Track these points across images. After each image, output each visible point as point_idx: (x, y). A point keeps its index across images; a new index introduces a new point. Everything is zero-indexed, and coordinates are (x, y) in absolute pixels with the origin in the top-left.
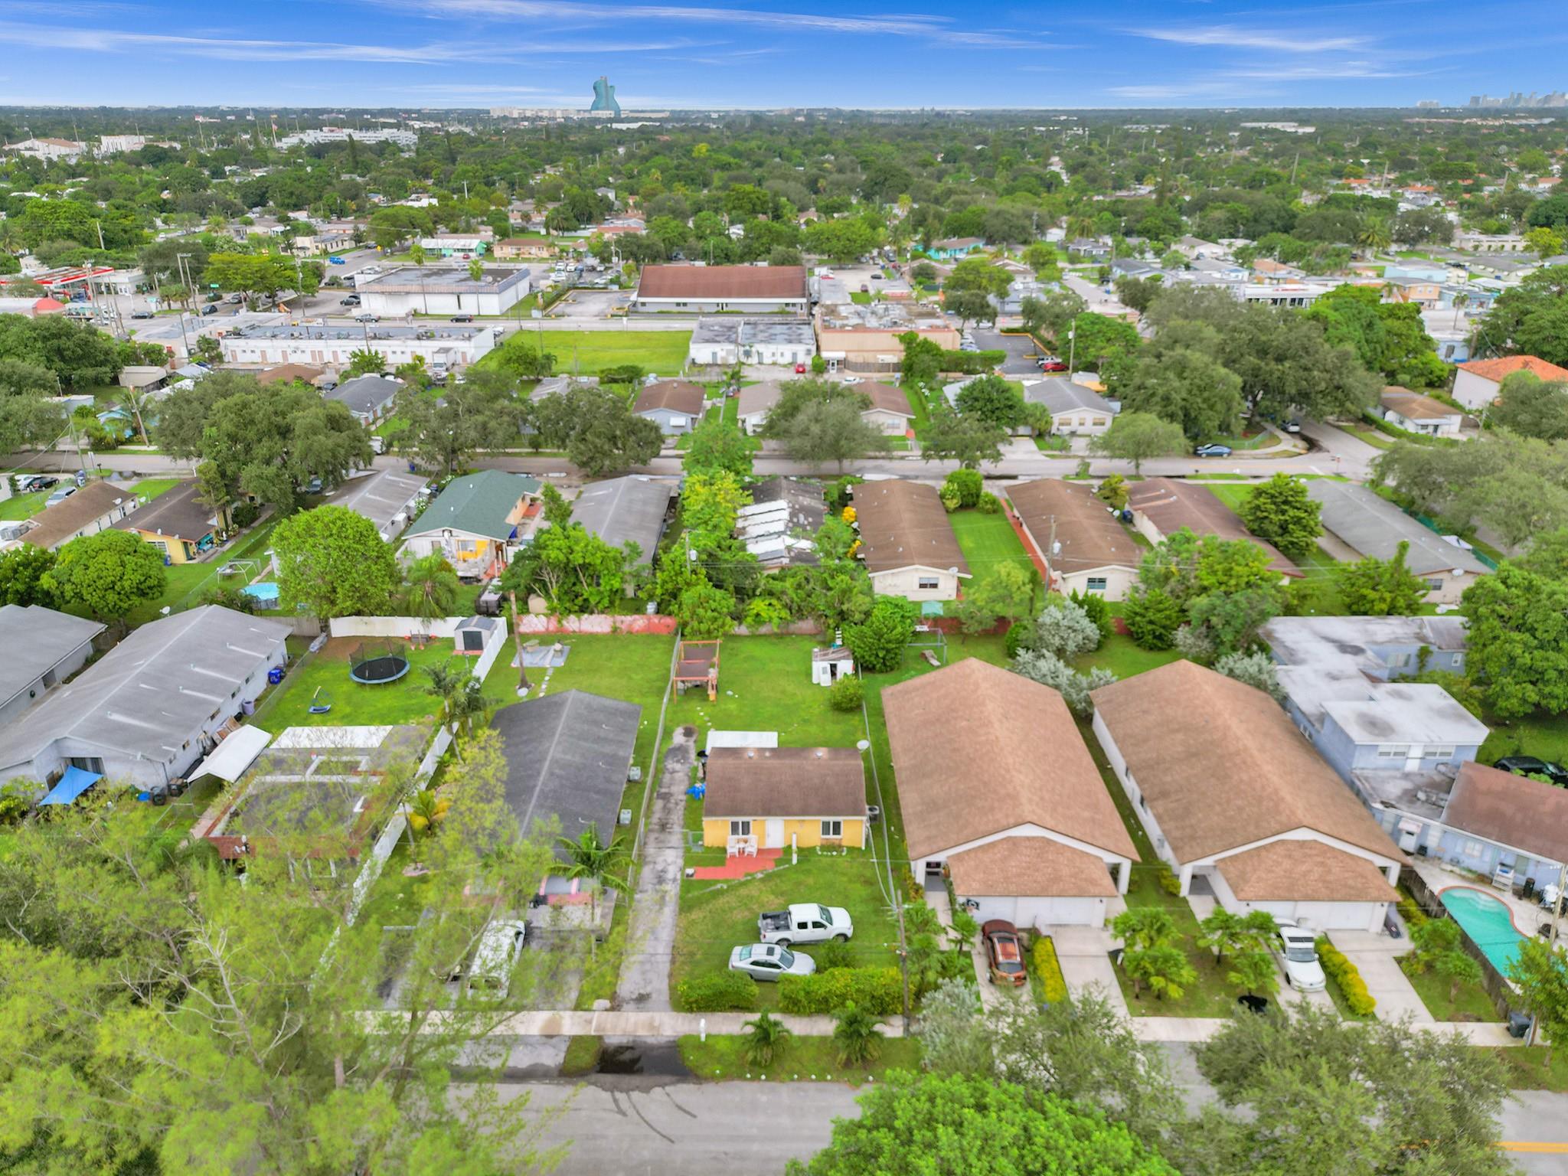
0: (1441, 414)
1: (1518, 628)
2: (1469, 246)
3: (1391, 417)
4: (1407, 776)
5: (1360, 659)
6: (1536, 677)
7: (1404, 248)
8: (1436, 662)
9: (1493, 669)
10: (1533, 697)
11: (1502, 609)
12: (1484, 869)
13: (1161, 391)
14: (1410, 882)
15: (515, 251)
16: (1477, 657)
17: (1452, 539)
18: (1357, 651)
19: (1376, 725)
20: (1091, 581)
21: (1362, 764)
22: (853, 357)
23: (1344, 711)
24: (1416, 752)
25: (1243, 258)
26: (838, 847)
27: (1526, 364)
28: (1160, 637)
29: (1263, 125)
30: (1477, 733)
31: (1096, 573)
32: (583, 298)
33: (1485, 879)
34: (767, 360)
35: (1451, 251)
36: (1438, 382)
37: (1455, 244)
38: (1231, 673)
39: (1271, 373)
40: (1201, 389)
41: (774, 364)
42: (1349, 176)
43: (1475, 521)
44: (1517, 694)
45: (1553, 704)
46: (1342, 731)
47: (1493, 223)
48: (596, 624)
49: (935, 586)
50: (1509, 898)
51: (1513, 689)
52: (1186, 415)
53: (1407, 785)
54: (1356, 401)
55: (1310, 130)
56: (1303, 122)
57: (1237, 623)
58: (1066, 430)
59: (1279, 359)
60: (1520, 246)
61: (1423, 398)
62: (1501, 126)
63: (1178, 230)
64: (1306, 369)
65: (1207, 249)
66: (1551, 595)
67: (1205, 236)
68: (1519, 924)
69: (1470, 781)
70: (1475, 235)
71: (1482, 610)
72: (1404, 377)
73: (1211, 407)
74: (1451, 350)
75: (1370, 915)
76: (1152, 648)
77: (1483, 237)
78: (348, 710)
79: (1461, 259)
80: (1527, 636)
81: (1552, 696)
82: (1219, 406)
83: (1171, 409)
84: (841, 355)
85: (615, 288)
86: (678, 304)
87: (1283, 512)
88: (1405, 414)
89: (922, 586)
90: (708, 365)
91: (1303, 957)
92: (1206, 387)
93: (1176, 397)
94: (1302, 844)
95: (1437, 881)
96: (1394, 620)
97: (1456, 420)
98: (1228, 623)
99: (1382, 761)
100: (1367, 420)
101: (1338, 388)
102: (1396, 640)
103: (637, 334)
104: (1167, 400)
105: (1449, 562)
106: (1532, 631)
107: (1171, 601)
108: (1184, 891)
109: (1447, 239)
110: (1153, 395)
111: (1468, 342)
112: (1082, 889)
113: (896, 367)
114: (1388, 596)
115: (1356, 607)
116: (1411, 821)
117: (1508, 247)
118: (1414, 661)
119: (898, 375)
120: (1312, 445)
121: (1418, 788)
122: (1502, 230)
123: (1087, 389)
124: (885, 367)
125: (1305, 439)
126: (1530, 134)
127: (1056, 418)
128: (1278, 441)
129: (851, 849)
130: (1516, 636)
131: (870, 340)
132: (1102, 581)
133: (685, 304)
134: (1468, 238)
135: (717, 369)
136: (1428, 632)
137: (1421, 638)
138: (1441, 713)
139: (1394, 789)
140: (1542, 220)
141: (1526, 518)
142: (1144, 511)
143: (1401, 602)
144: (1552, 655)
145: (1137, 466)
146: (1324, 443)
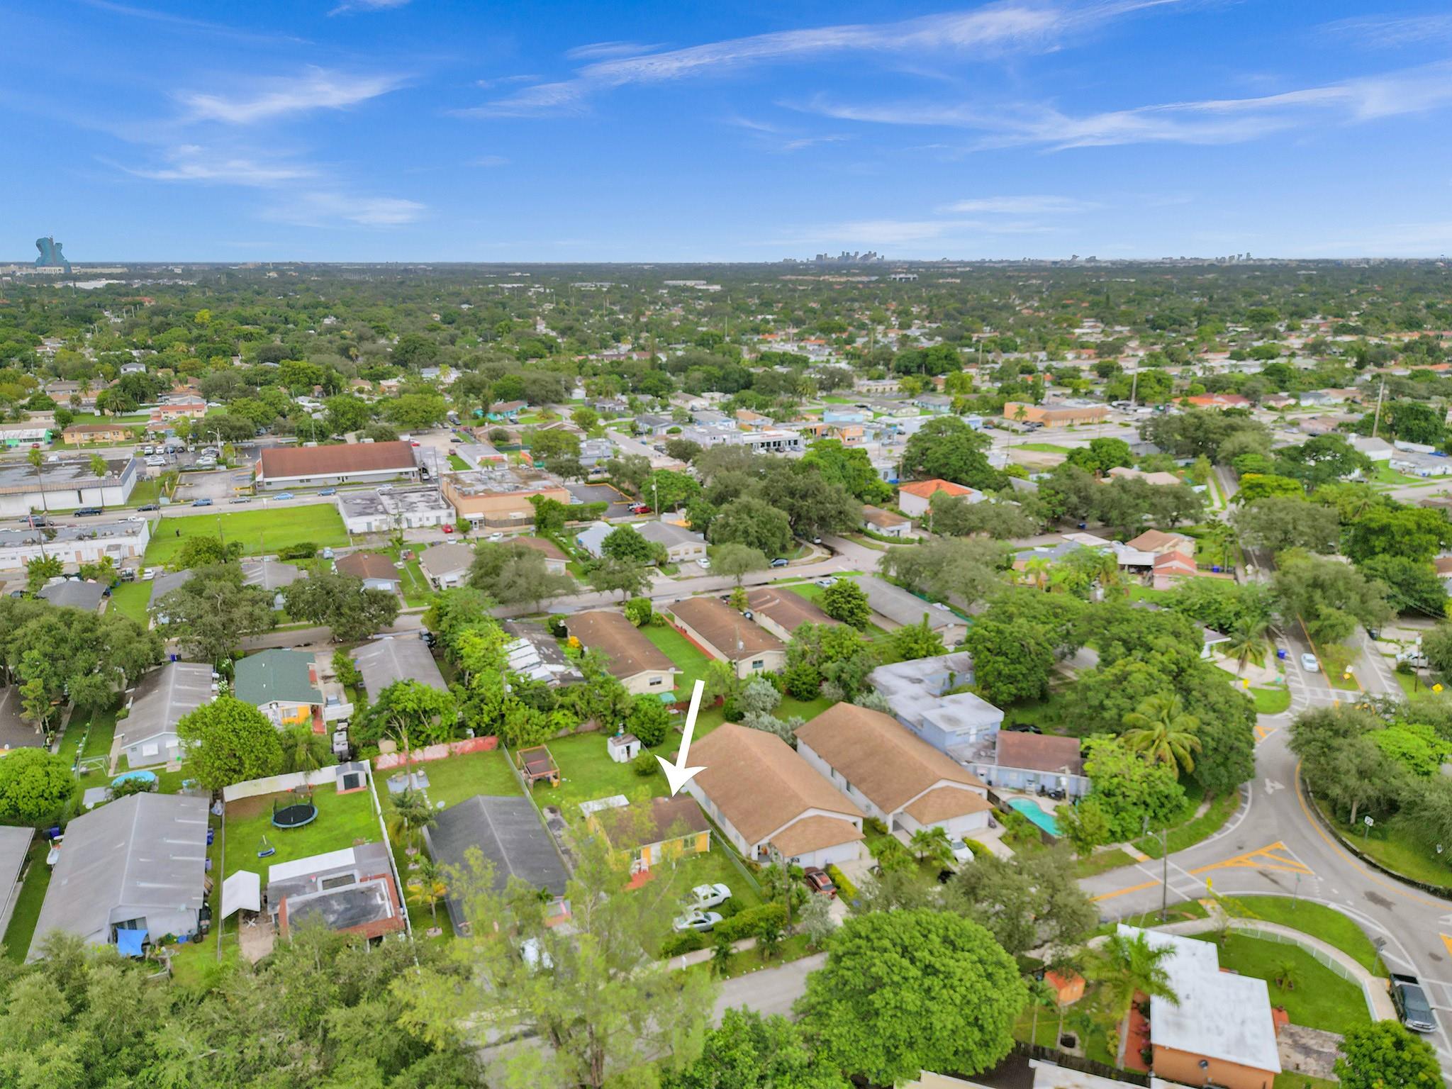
0: (899, 522)
1: (997, 654)
2: (864, 390)
3: (870, 527)
4: (972, 745)
5: (923, 685)
6: (1011, 679)
7: (825, 394)
8: (958, 681)
9: (990, 679)
10: (1014, 691)
11: (989, 645)
12: (1020, 786)
13: (741, 527)
14: (992, 798)
15: (87, 437)
16: (981, 674)
17: (938, 605)
18: (920, 681)
19: (951, 720)
20: (755, 663)
21: (951, 743)
22: (490, 517)
23: (933, 715)
24: (973, 731)
25: (728, 410)
26: (695, 855)
27: (938, 486)
28: (810, 692)
29: (681, 283)
30: (999, 715)
31: (757, 658)
32: (198, 481)
33: (1022, 791)
34: (415, 524)
35: (853, 394)
36: (887, 499)
37: (855, 389)
38: (864, 705)
39: (801, 507)
40: (765, 524)
41: (422, 527)
42: (764, 332)
43: (947, 593)
44: (1007, 690)
45: (1024, 693)
46: (936, 726)
47: (873, 372)
48: (436, 752)
49: (659, 683)
50: (1036, 798)
51: (1004, 688)
52: (759, 541)
53: (974, 750)
54: (853, 520)
55: (718, 287)
56: (710, 281)
57: (857, 676)
58: (677, 558)
59: (804, 497)
60: (895, 388)
61: (884, 512)
62: (846, 283)
63: (670, 387)
64: (821, 503)
65: (697, 402)
66: (1011, 633)
67: (691, 391)
68: (1045, 810)
69: (1003, 740)
70: (864, 381)
71: (980, 647)
72: (868, 498)
73: (773, 535)
74: (886, 475)
75: (983, 817)
76: (807, 700)
77: (871, 382)
78: (289, 849)
79: (865, 401)
80: (1003, 658)
81: (1023, 689)
82: (778, 534)
83: (750, 539)
84: (480, 515)
85: (223, 468)
86: (302, 481)
87: (849, 602)
88: (879, 525)
89: (652, 684)
90: (365, 534)
91: (959, 846)
92: (766, 522)
93: (752, 531)
94: (943, 789)
95: (1004, 796)
96: (929, 659)
97: (908, 525)
98: (852, 676)
99: (959, 739)
100: (860, 531)
101: (840, 513)
102: (936, 672)
103: (279, 512)
104: (746, 532)
105: (945, 621)
106: (1006, 655)
107: (811, 670)
108: (890, 831)
109: (850, 386)
110: (736, 531)
111: (897, 468)
112: (846, 839)
113: (528, 521)
114: (925, 646)
115: (908, 656)
116: (982, 767)
117: (888, 389)
118: (947, 681)
119: (533, 527)
120: (833, 552)
121: (979, 750)
122: (881, 377)
123: (677, 526)
124: (518, 522)
125: (826, 547)
126: (867, 291)
127: (670, 551)
128: (811, 551)
129: (702, 853)
130: (999, 659)
131: (501, 502)
132: (761, 662)
133: (308, 480)
134: (862, 384)
135: (375, 537)
136: (950, 664)
137: (949, 668)
138: (978, 707)
139: (968, 753)
140: (903, 368)
141: (975, 587)
142: (762, 611)
143: (932, 649)
144: (1018, 666)
145: (739, 581)
146: (839, 549)
